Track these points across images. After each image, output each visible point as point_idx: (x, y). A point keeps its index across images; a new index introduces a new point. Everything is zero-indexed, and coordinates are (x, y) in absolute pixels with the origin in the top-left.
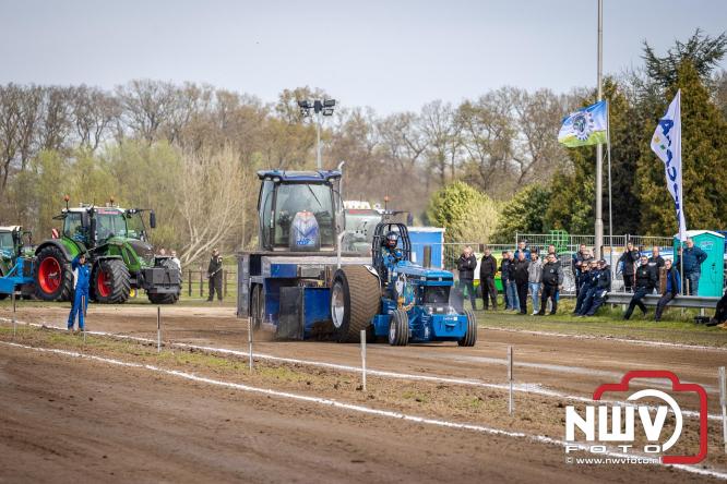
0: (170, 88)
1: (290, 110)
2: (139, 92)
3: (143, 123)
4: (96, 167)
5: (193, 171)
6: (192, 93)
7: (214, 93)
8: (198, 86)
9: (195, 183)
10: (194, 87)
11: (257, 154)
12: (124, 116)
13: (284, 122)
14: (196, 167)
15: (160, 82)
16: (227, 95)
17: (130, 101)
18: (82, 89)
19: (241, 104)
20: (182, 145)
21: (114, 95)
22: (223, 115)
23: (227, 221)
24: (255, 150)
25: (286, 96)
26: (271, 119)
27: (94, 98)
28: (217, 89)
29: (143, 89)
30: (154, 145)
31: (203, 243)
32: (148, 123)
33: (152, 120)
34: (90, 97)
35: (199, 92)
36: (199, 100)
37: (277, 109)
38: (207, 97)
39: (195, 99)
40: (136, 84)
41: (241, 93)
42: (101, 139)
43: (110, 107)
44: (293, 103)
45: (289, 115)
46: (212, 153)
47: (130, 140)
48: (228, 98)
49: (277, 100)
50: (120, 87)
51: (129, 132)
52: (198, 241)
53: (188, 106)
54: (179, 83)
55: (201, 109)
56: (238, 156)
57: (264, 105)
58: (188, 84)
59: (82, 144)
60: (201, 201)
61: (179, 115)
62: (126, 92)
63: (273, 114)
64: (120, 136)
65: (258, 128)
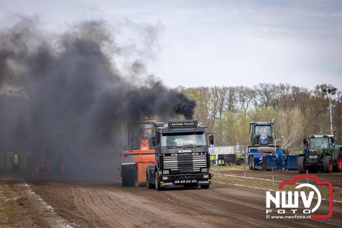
0: (274, 86)
1: (319, 93)
2: (262, 88)
3: (264, 99)
4: (247, 116)
5: (284, 117)
6: (283, 87)
7: (290, 87)
8: (285, 85)
9: (284, 121)
10: (283, 85)
11: (307, 110)
12: (257, 97)
13: (317, 97)
14: (284, 115)
15: (270, 84)
16: (295, 88)
17: (259, 91)
18: (242, 87)
19: (301, 91)
20: (279, 107)
21: (253, 89)
22: (294, 95)
23: (297, 134)
24: (306, 108)
25: (318, 87)
26: (312, 96)
27: (246, 91)
28: (291, 85)
29: (264, 86)
30: (268, 108)
31: (288, 143)
32: (266, 99)
33: (268, 98)
34: (245, 91)
35: (285, 87)
36: (285, 90)
37: (314, 92)
38: (288, 88)
39: (283, 90)
40: (261, 85)
41: (300, 87)
42: (249, 105)
43: (252, 93)
44: (320, 90)
45: (319, 95)
46: (290, 110)
47: (259, 106)
48: (296, 89)
49: (314, 89)
50: (256, 86)
51: (259, 103)
52: (286, 142)
53: (281, 92)
54: (277, 84)
55: (286, 93)
56: (300, 110)
57: (309, 91)
58: (281, 84)
59: (242, 108)
60: (286, 127)
61: (277, 96)
62: (258, 88)
63: (313, 94)
64: (256, 104)
65: (307, 100)
